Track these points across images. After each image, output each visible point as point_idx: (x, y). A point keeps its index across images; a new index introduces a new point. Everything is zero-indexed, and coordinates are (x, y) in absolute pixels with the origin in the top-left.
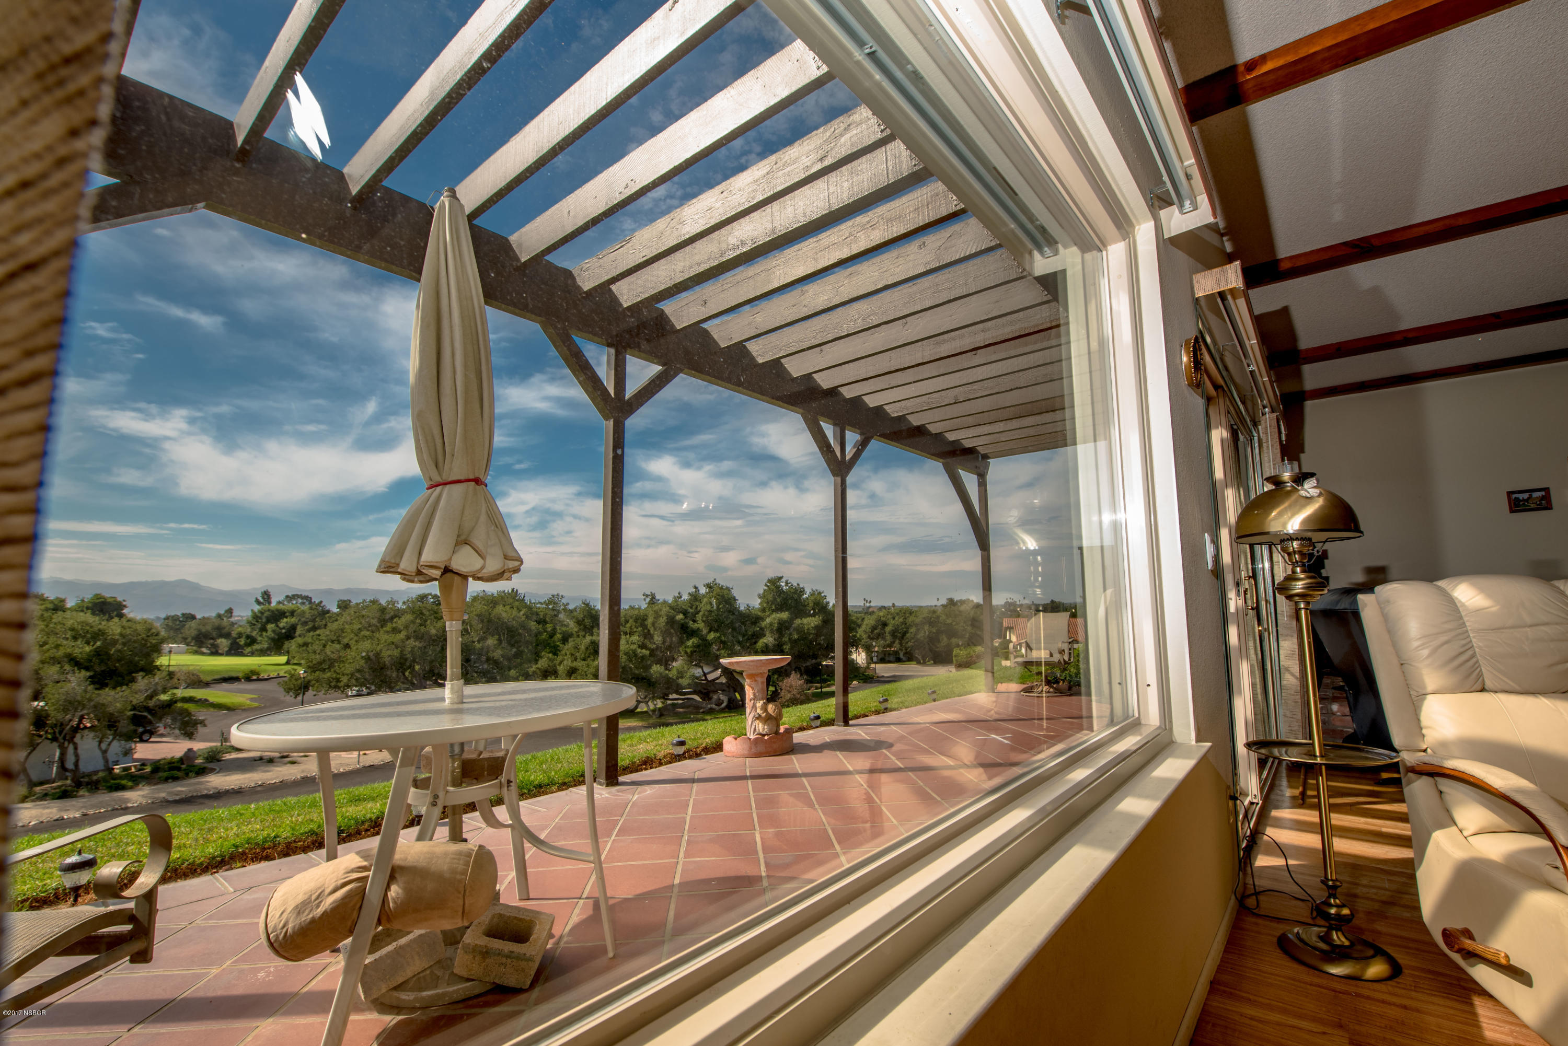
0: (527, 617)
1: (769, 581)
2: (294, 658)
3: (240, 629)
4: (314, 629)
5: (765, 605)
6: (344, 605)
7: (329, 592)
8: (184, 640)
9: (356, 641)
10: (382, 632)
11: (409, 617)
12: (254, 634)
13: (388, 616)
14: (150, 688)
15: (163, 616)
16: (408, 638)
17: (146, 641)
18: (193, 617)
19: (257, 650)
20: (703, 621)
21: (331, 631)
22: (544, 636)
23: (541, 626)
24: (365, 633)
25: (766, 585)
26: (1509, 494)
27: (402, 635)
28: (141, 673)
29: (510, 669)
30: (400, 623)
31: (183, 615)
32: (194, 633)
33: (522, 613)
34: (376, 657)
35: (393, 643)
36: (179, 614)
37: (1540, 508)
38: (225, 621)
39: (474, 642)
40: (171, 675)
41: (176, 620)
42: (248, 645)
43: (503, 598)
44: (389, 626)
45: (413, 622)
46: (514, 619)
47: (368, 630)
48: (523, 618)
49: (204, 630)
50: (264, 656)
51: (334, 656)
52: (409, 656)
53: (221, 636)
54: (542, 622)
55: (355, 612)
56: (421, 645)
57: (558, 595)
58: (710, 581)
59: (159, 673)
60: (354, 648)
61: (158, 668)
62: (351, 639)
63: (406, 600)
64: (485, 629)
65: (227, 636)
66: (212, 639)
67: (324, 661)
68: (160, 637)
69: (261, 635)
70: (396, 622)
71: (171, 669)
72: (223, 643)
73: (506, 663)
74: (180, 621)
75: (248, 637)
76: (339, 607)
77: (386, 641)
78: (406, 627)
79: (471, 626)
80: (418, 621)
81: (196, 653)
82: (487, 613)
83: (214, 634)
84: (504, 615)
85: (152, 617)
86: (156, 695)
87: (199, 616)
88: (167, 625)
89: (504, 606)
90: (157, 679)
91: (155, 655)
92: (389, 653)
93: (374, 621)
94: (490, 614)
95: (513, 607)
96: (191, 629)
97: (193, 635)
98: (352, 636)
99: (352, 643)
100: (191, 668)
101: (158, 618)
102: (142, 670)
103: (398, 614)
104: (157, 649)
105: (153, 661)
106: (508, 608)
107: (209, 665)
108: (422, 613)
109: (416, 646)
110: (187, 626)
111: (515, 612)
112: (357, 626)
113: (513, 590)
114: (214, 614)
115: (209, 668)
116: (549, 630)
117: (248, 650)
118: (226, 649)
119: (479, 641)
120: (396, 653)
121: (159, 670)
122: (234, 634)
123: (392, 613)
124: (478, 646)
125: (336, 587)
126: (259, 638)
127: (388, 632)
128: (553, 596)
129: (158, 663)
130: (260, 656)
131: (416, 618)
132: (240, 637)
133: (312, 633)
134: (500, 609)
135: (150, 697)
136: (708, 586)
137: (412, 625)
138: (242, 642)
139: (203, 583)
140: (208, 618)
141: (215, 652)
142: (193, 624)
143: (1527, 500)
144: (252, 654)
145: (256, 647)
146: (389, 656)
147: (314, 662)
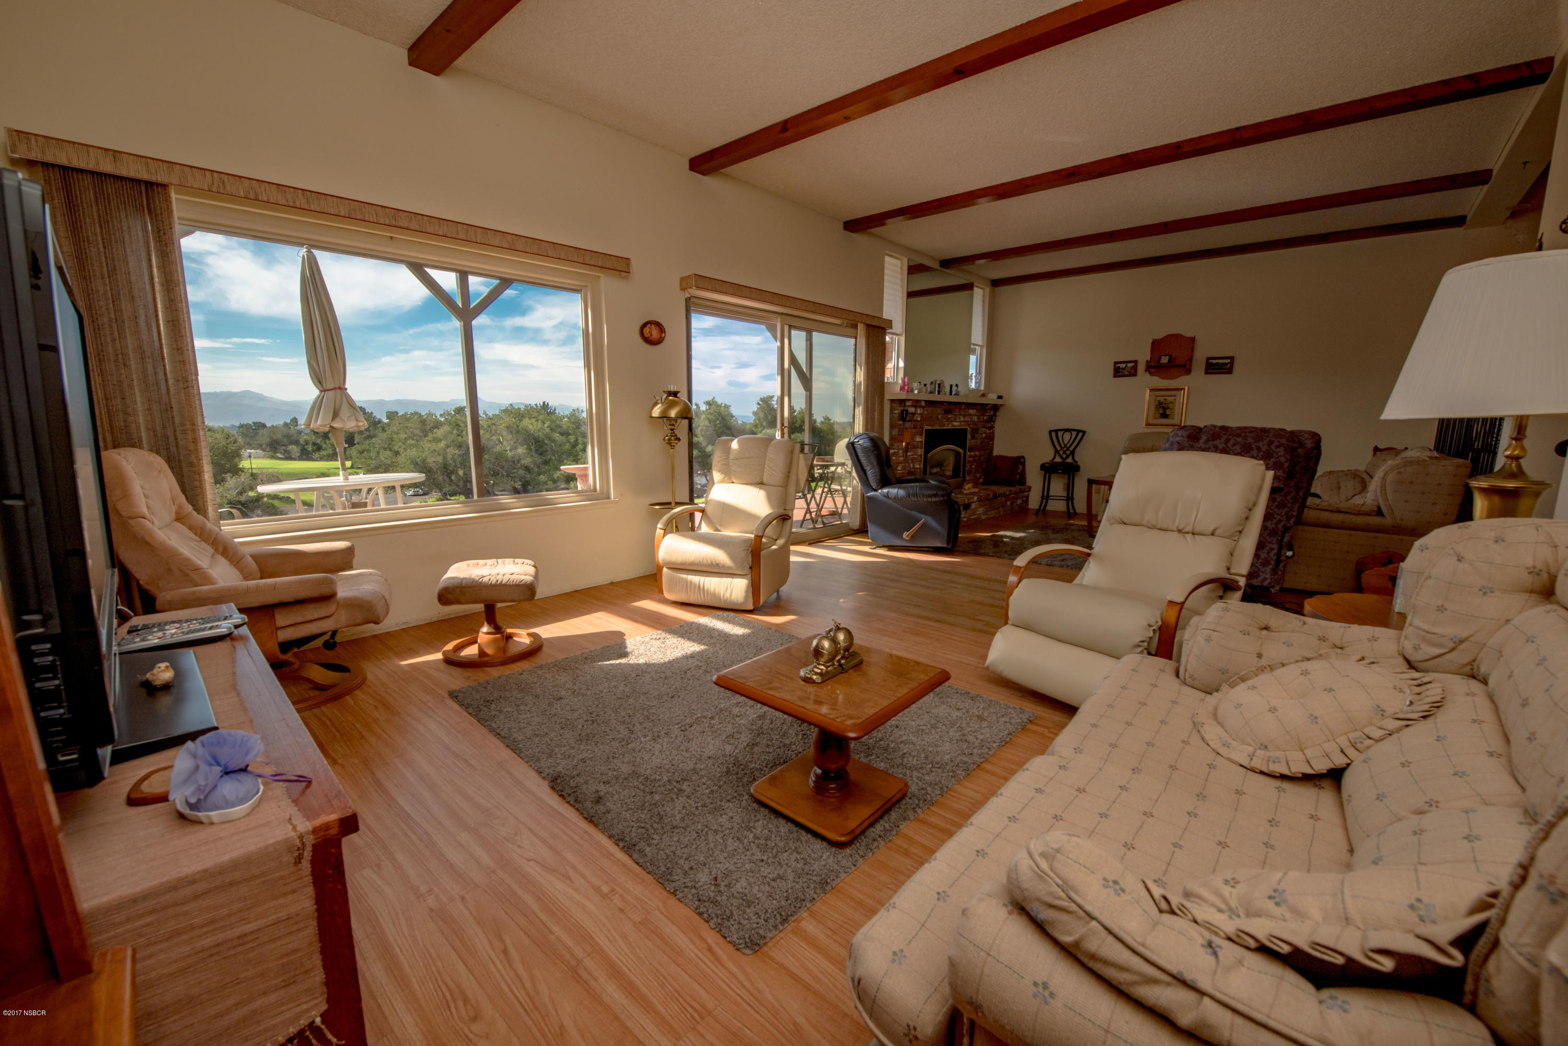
0: (552, 429)
1: (762, 400)
2: (355, 462)
3: (306, 437)
4: (370, 437)
5: (757, 422)
6: (392, 415)
7: (381, 403)
8: (260, 446)
9: (405, 449)
10: (425, 441)
11: (446, 428)
12: (319, 441)
13: (428, 427)
14: (239, 486)
15: (237, 424)
16: (448, 446)
17: (227, 448)
18: (264, 426)
19: (324, 456)
20: (702, 436)
21: (382, 440)
22: (567, 446)
23: (564, 437)
24: (411, 442)
25: (758, 404)
26: (1116, 363)
27: (442, 444)
28: (229, 474)
29: (539, 474)
30: (440, 432)
31: (254, 423)
32: (267, 440)
33: (546, 425)
34: (423, 462)
35: (435, 451)
36: (251, 422)
37: (1130, 375)
38: (292, 430)
39: (506, 451)
40: (254, 476)
41: (249, 428)
42: (314, 451)
43: (529, 411)
44: (430, 436)
45: (451, 433)
46: (539, 431)
47: (413, 440)
48: (548, 430)
49: (275, 438)
50: (331, 460)
51: (389, 462)
52: (451, 462)
53: (291, 443)
54: (566, 434)
55: (400, 424)
56: (460, 453)
57: (578, 409)
58: (709, 399)
59: (243, 474)
60: (403, 455)
61: (242, 470)
62: (400, 447)
63: (442, 413)
64: (515, 440)
65: (297, 443)
66: (284, 445)
67: (380, 465)
68: (238, 444)
69: (325, 443)
70: (436, 433)
71: (254, 471)
72: (294, 449)
73: (536, 469)
74: (254, 430)
75: (314, 444)
76: (388, 418)
77: (429, 449)
78: (445, 437)
79: (503, 437)
80: (455, 432)
81: (273, 457)
82: (515, 426)
83: (285, 441)
84: (530, 427)
85: (228, 425)
86: (245, 492)
87: (269, 425)
88: (243, 433)
89: (530, 419)
90: (242, 478)
91: (237, 460)
92: (433, 459)
93: (418, 432)
94: (518, 427)
95: (537, 420)
96: (264, 437)
97: (266, 441)
98: (400, 444)
99: (401, 450)
100: (270, 471)
101: (233, 426)
102: (229, 471)
103: (437, 425)
104: (237, 455)
105: (237, 465)
106: (533, 420)
107: (285, 468)
108: (458, 425)
109: (455, 454)
110: (260, 434)
111: (540, 424)
112: (403, 436)
113: (544, 403)
114: (282, 423)
115: (287, 471)
116: (572, 441)
117: (316, 455)
118: (298, 455)
119: (510, 450)
120: (440, 459)
121: (242, 471)
122: (302, 441)
123: (432, 425)
124: (510, 454)
125: (387, 399)
126: (324, 446)
127: (429, 441)
128: (574, 410)
129: (241, 466)
130: (327, 460)
131: (453, 429)
132: (307, 444)
133: (368, 441)
134: (526, 422)
135: (241, 493)
136: (708, 403)
137: (450, 436)
138: (310, 448)
139: (266, 394)
140: (277, 427)
141: (289, 458)
142: (265, 431)
143: (1124, 369)
144: (321, 459)
145: (323, 453)
146: (434, 462)
147: (372, 466)
